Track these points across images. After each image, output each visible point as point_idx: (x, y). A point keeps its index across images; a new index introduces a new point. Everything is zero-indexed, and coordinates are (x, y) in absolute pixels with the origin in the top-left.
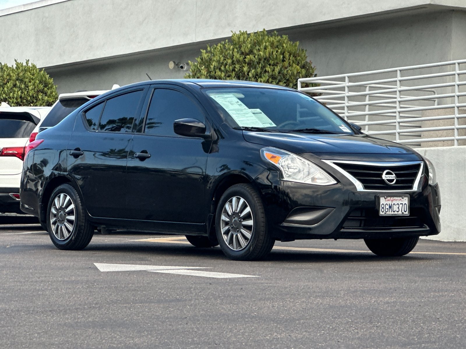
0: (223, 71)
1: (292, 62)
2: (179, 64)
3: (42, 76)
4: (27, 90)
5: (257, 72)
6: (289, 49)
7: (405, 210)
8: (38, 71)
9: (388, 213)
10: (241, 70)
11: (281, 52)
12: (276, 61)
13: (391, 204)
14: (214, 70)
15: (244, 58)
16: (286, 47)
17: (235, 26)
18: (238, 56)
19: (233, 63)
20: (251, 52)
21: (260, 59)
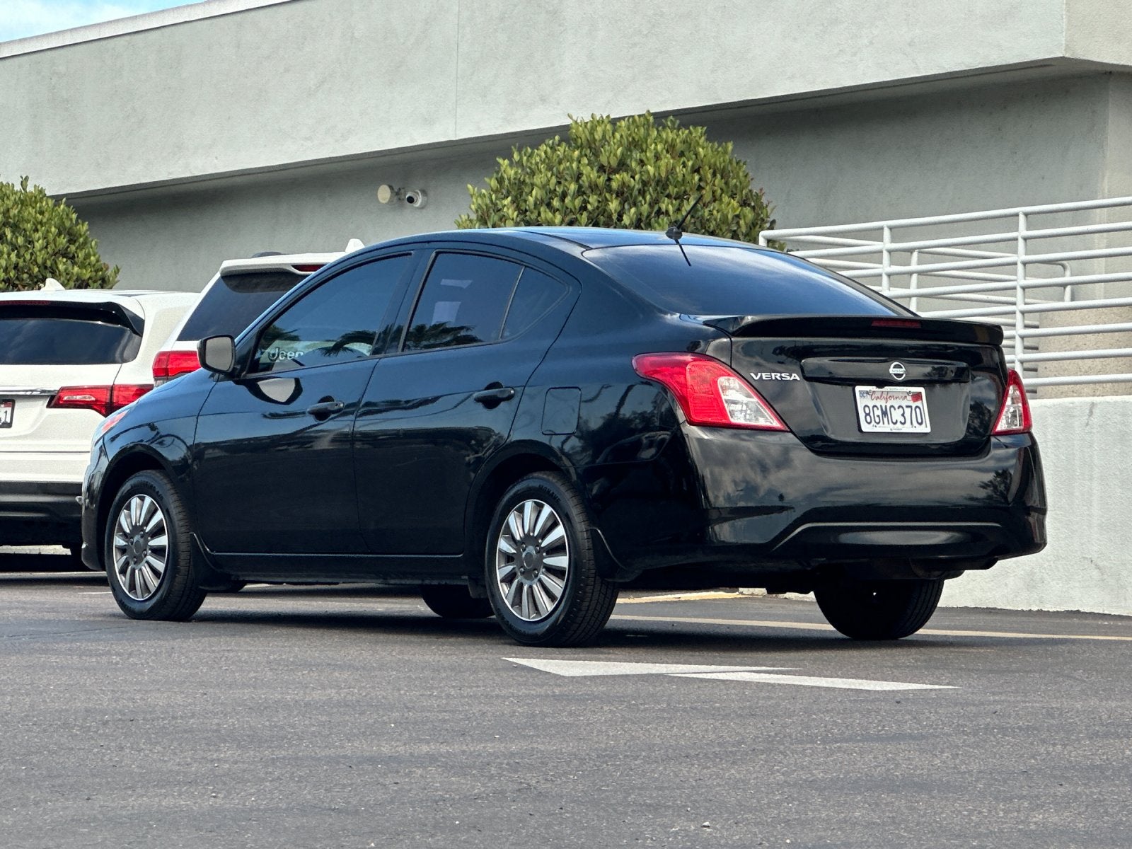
0: (558, 210)
1: (719, 191)
2: (402, 191)
3: (64, 216)
4: (30, 251)
5: (641, 214)
6: (713, 161)
8: (51, 203)
10: (600, 209)
11: (693, 166)
12: (683, 188)
14: (535, 208)
15: (607, 180)
16: (705, 156)
17: (558, 104)
18: (594, 175)
19: (580, 192)
20: (622, 165)
21: (645, 183)
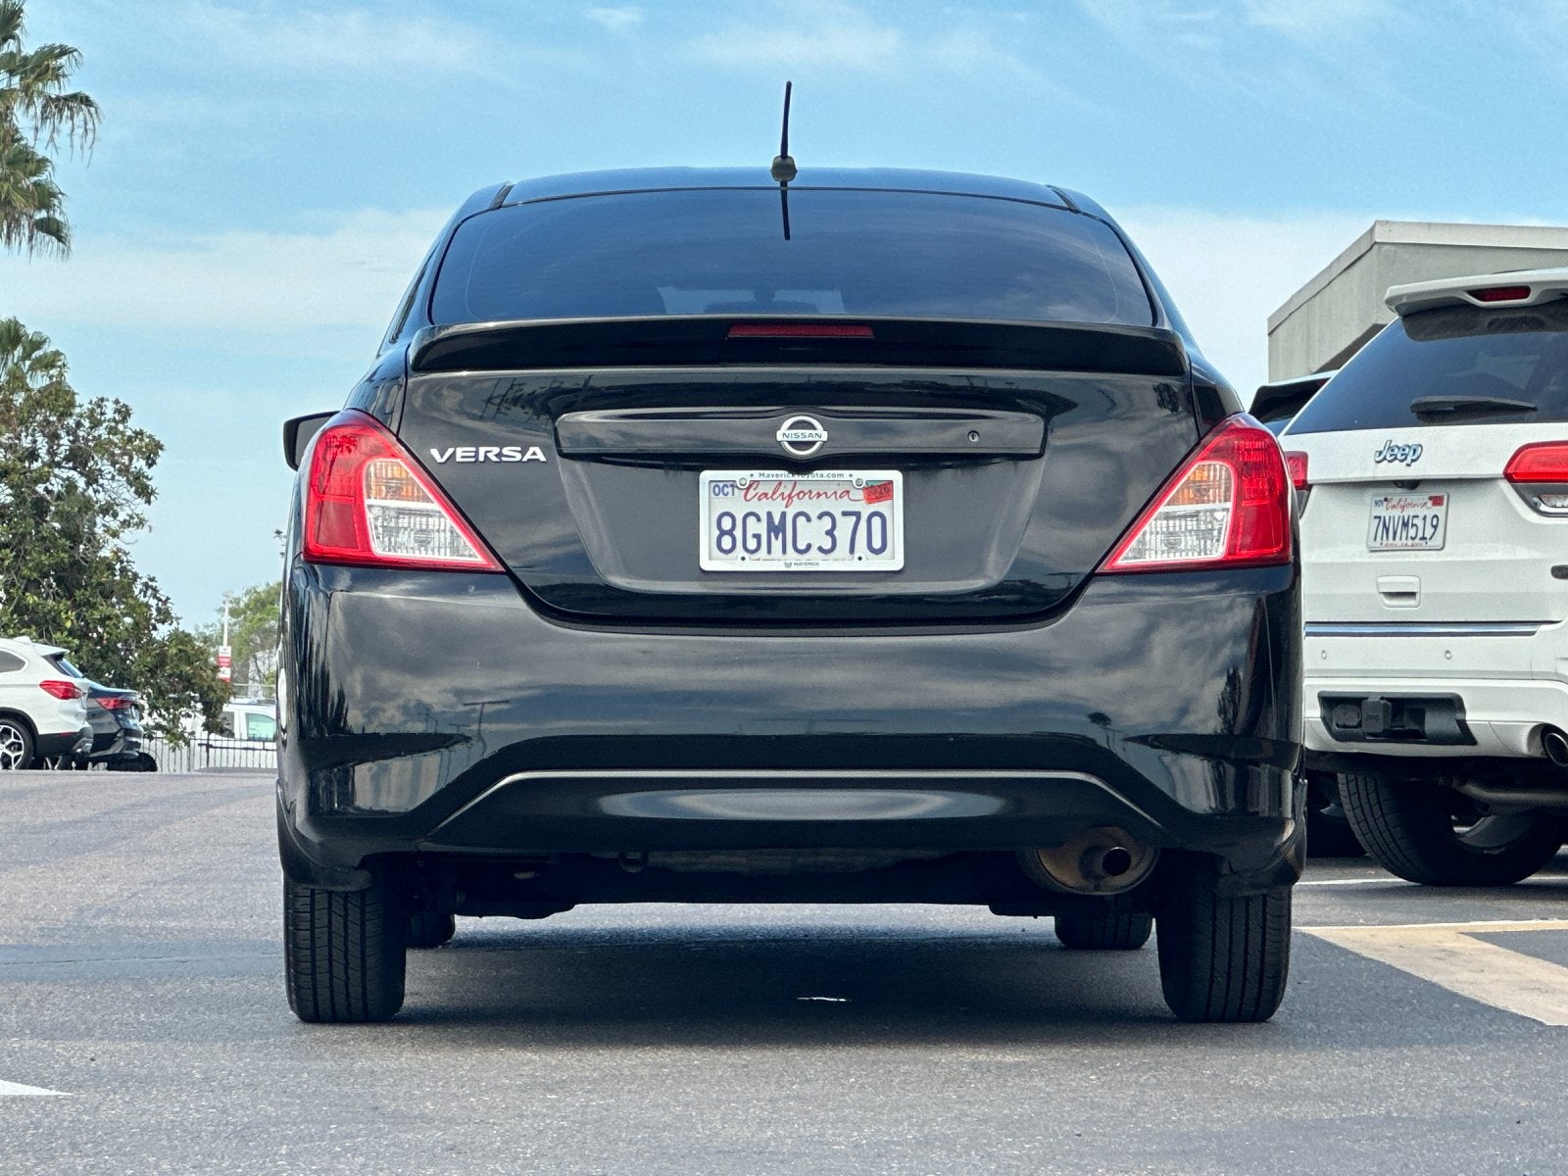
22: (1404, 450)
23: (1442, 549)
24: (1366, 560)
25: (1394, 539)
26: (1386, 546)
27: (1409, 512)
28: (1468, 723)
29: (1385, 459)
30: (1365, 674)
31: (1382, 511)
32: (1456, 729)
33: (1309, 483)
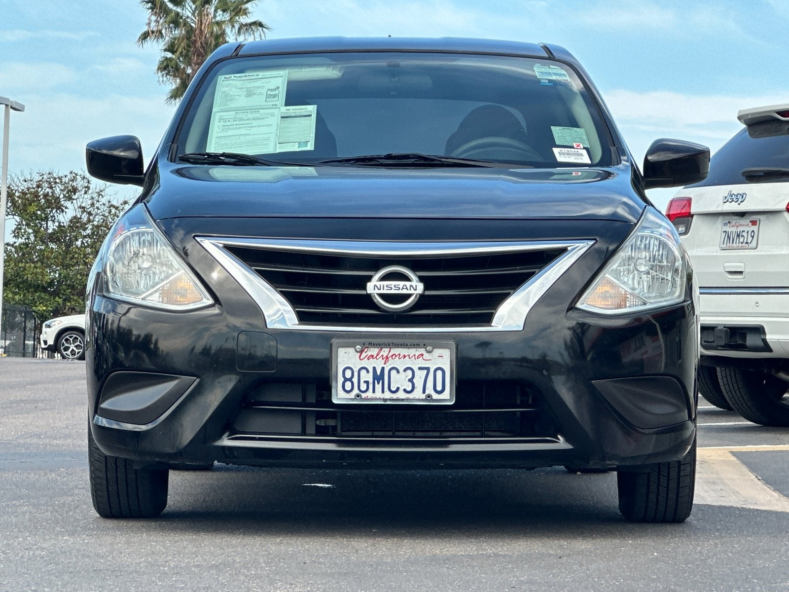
7: (439, 388)
9: (370, 394)
13: (383, 369)
22: (737, 196)
23: (756, 248)
24: (718, 254)
25: (733, 243)
26: (729, 247)
27: (740, 229)
28: (767, 340)
29: (728, 201)
30: (717, 314)
31: (728, 229)
32: (761, 344)
33: (692, 213)
